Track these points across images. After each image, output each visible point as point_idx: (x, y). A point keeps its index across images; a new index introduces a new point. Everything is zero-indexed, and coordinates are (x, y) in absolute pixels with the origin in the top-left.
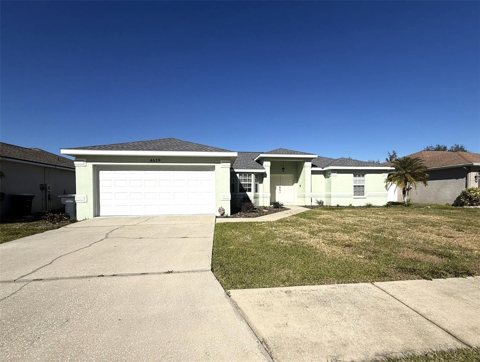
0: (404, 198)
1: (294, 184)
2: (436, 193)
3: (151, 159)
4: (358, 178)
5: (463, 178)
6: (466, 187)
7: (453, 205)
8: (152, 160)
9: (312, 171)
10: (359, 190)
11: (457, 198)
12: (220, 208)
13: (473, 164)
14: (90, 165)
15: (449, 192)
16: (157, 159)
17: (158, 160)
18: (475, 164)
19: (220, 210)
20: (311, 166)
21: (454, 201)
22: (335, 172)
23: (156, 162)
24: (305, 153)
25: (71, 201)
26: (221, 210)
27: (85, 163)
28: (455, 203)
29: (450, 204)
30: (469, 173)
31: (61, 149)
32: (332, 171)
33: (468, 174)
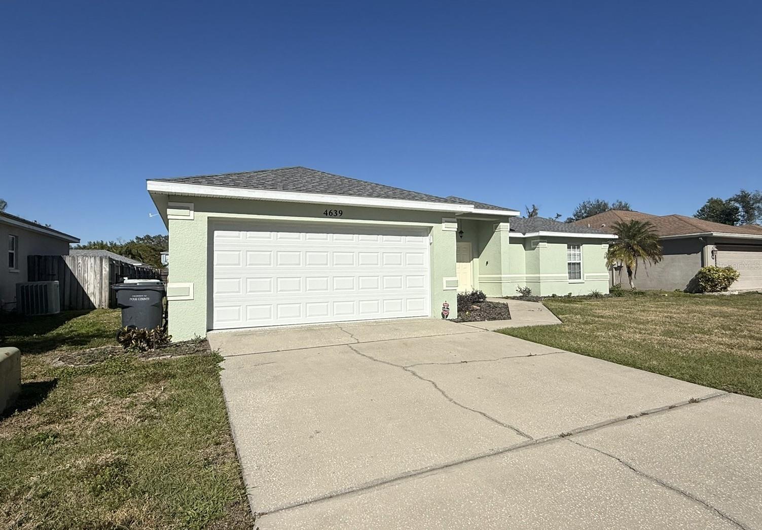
0: (630, 282)
1: (472, 260)
2: (660, 275)
3: (326, 211)
4: (572, 251)
5: (697, 253)
6: (703, 266)
7: (685, 291)
8: (328, 213)
9: (510, 238)
10: (575, 270)
11: (690, 281)
12: (444, 305)
13: (712, 234)
14: (203, 217)
15: (678, 273)
16: (336, 211)
17: (338, 213)
18: (715, 234)
19: (444, 308)
20: (509, 230)
21: (687, 286)
22: (545, 241)
23: (336, 216)
24: (499, 208)
25: (145, 299)
26: (446, 307)
27: (192, 212)
28: (687, 289)
29: (681, 290)
30: (706, 246)
31: (147, 180)
32: (540, 239)
33: (704, 248)
